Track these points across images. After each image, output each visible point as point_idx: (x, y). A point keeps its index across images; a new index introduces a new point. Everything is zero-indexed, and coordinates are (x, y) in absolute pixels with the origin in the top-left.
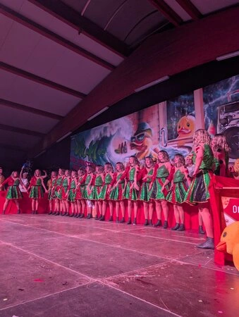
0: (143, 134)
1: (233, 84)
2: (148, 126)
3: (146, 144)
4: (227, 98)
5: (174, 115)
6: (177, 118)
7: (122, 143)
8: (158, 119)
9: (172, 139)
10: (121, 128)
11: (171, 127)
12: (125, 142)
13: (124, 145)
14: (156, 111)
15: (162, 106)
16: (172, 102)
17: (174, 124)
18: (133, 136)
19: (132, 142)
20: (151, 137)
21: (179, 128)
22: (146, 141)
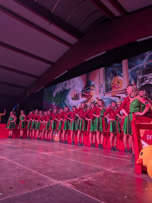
0: (90, 88)
1: (147, 57)
2: (93, 83)
3: (91, 95)
4: (143, 65)
5: (109, 76)
6: (111, 78)
7: (76, 94)
8: (100, 78)
9: (108, 91)
10: (75, 84)
11: (108, 83)
12: (78, 93)
13: (77, 95)
14: (98, 73)
15: (102, 70)
16: (108, 68)
17: (110, 82)
18: (83, 89)
19: (83, 93)
20: (95, 90)
21: (113, 84)
22: (91, 92)
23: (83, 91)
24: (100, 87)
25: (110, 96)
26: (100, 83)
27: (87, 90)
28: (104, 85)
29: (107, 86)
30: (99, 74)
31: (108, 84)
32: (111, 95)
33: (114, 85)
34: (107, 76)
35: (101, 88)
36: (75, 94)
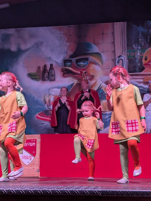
0: (87, 59)
2: (95, 49)
3: (92, 74)
5: (137, 42)
6: (141, 46)
7: (45, 66)
8: (113, 43)
9: (135, 71)
10: (42, 43)
11: (134, 56)
12: (51, 65)
13: (48, 69)
14: (110, 31)
15: (119, 27)
16: (135, 26)
17: (139, 54)
18: (67, 58)
19: (65, 66)
20: (100, 64)
21: (146, 59)
22: (91, 68)
23: (65, 61)
24: (114, 60)
25: (140, 82)
26: (114, 52)
27: (77, 61)
28: (124, 58)
29: (131, 61)
30: (113, 33)
31: (135, 58)
32: (142, 80)
33: (148, 61)
34: (133, 41)
35: (118, 62)
36: (42, 66)
